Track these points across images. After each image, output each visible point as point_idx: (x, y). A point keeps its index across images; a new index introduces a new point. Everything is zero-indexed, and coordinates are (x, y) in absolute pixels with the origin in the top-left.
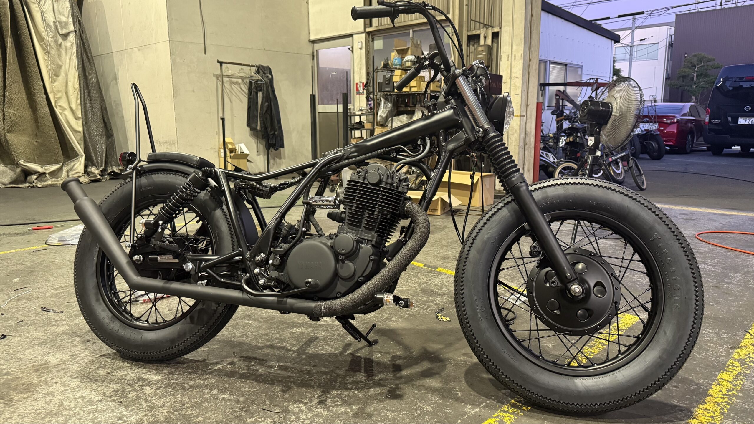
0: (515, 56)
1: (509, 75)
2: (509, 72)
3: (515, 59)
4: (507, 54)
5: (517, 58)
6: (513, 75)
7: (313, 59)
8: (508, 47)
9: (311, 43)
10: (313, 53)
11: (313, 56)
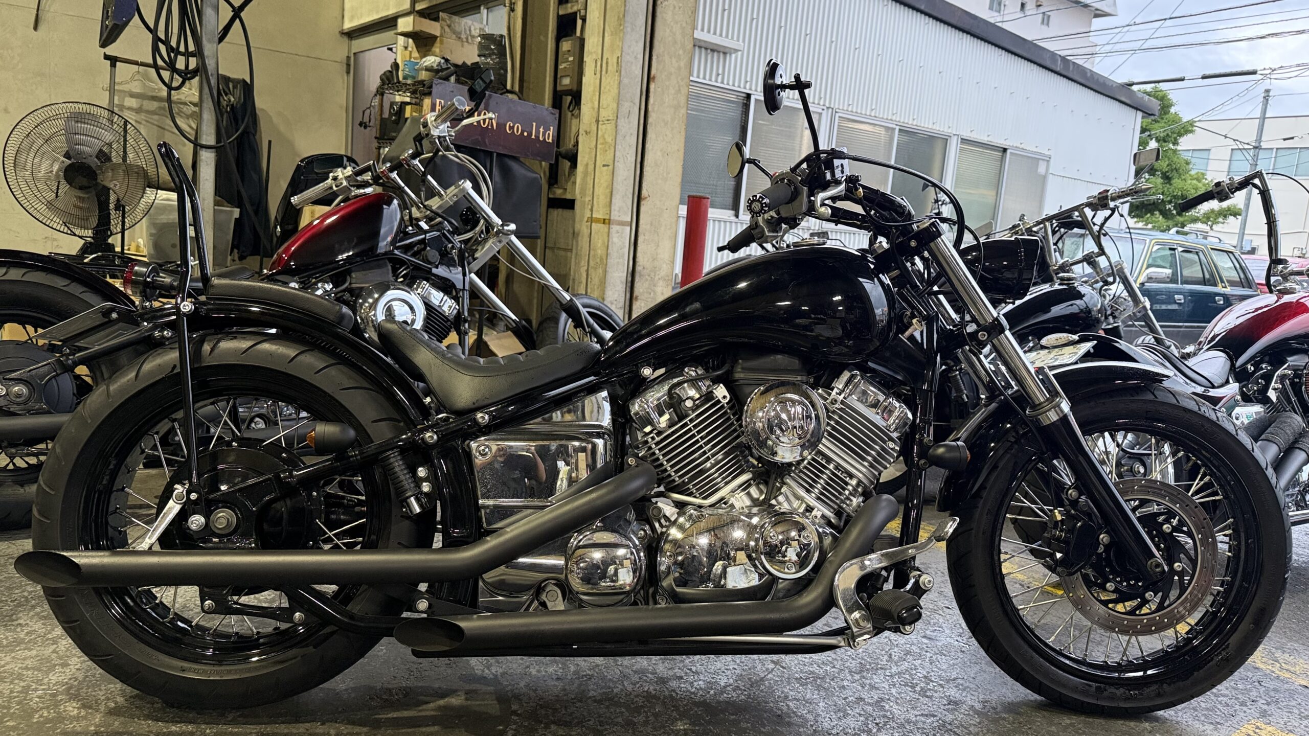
0: (607, 63)
1: (595, 115)
2: (596, 103)
3: (607, 72)
4: (594, 57)
5: (610, 68)
6: (604, 114)
7: (348, 72)
8: (596, 40)
9: (346, 39)
10: (348, 58)
11: (348, 65)
